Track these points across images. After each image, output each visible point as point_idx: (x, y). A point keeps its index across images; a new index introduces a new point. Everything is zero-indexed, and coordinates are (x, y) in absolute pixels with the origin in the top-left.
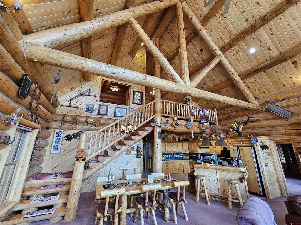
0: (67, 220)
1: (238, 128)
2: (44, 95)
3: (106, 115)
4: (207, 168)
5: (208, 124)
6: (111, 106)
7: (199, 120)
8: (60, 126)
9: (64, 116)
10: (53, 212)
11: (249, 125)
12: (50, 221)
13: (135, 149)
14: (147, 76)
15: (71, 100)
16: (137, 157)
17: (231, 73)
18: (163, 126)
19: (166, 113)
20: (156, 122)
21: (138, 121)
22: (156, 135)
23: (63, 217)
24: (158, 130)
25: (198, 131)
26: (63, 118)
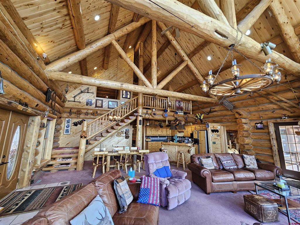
0: (78, 170)
1: (200, 117)
2: (58, 97)
3: (102, 107)
4: (169, 145)
5: (183, 114)
6: (105, 100)
7: (175, 110)
8: (68, 116)
9: (71, 109)
10: (70, 166)
11: (211, 114)
12: (69, 170)
13: (124, 133)
14: (123, 84)
15: (75, 97)
16: (126, 138)
17: (195, 74)
18: (144, 116)
19: (147, 106)
20: (138, 113)
21: (124, 112)
22: (138, 122)
23: (76, 169)
24: (140, 118)
25: (173, 118)
26: (70, 111)
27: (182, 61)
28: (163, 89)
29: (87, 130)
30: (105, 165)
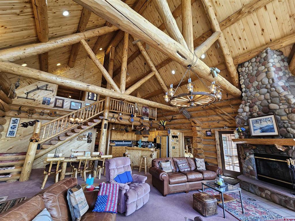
0: (21, 180)
1: (163, 123)
2: (3, 91)
3: (62, 107)
5: (148, 120)
6: (67, 100)
7: (141, 116)
8: (16, 115)
9: (21, 107)
10: (10, 176)
11: (173, 122)
12: (7, 182)
13: (86, 136)
14: (89, 86)
15: (28, 93)
16: (88, 143)
17: (161, 84)
18: (109, 120)
19: (114, 109)
20: (104, 116)
21: (88, 114)
22: (103, 126)
23: (18, 180)
24: (105, 122)
25: (139, 124)
26: (20, 109)
27: (151, 71)
28: (131, 94)
29: (40, 133)
30: (60, 174)
